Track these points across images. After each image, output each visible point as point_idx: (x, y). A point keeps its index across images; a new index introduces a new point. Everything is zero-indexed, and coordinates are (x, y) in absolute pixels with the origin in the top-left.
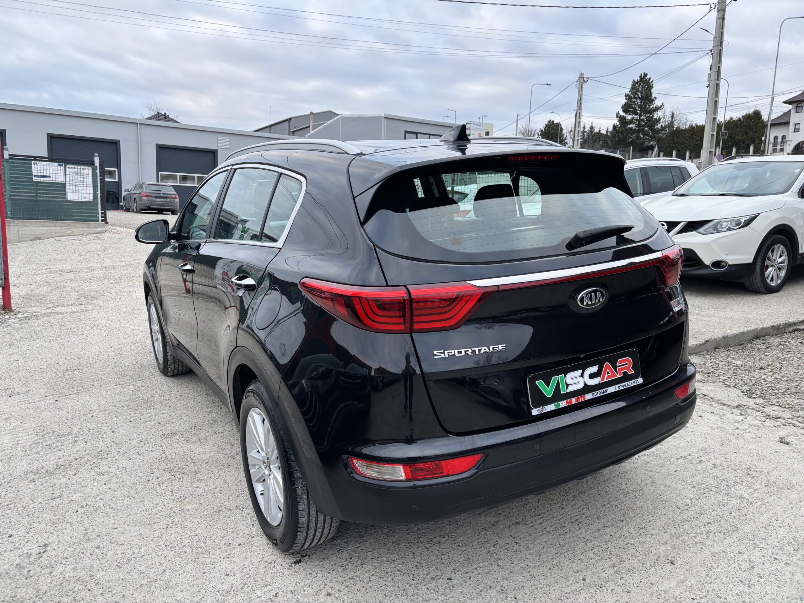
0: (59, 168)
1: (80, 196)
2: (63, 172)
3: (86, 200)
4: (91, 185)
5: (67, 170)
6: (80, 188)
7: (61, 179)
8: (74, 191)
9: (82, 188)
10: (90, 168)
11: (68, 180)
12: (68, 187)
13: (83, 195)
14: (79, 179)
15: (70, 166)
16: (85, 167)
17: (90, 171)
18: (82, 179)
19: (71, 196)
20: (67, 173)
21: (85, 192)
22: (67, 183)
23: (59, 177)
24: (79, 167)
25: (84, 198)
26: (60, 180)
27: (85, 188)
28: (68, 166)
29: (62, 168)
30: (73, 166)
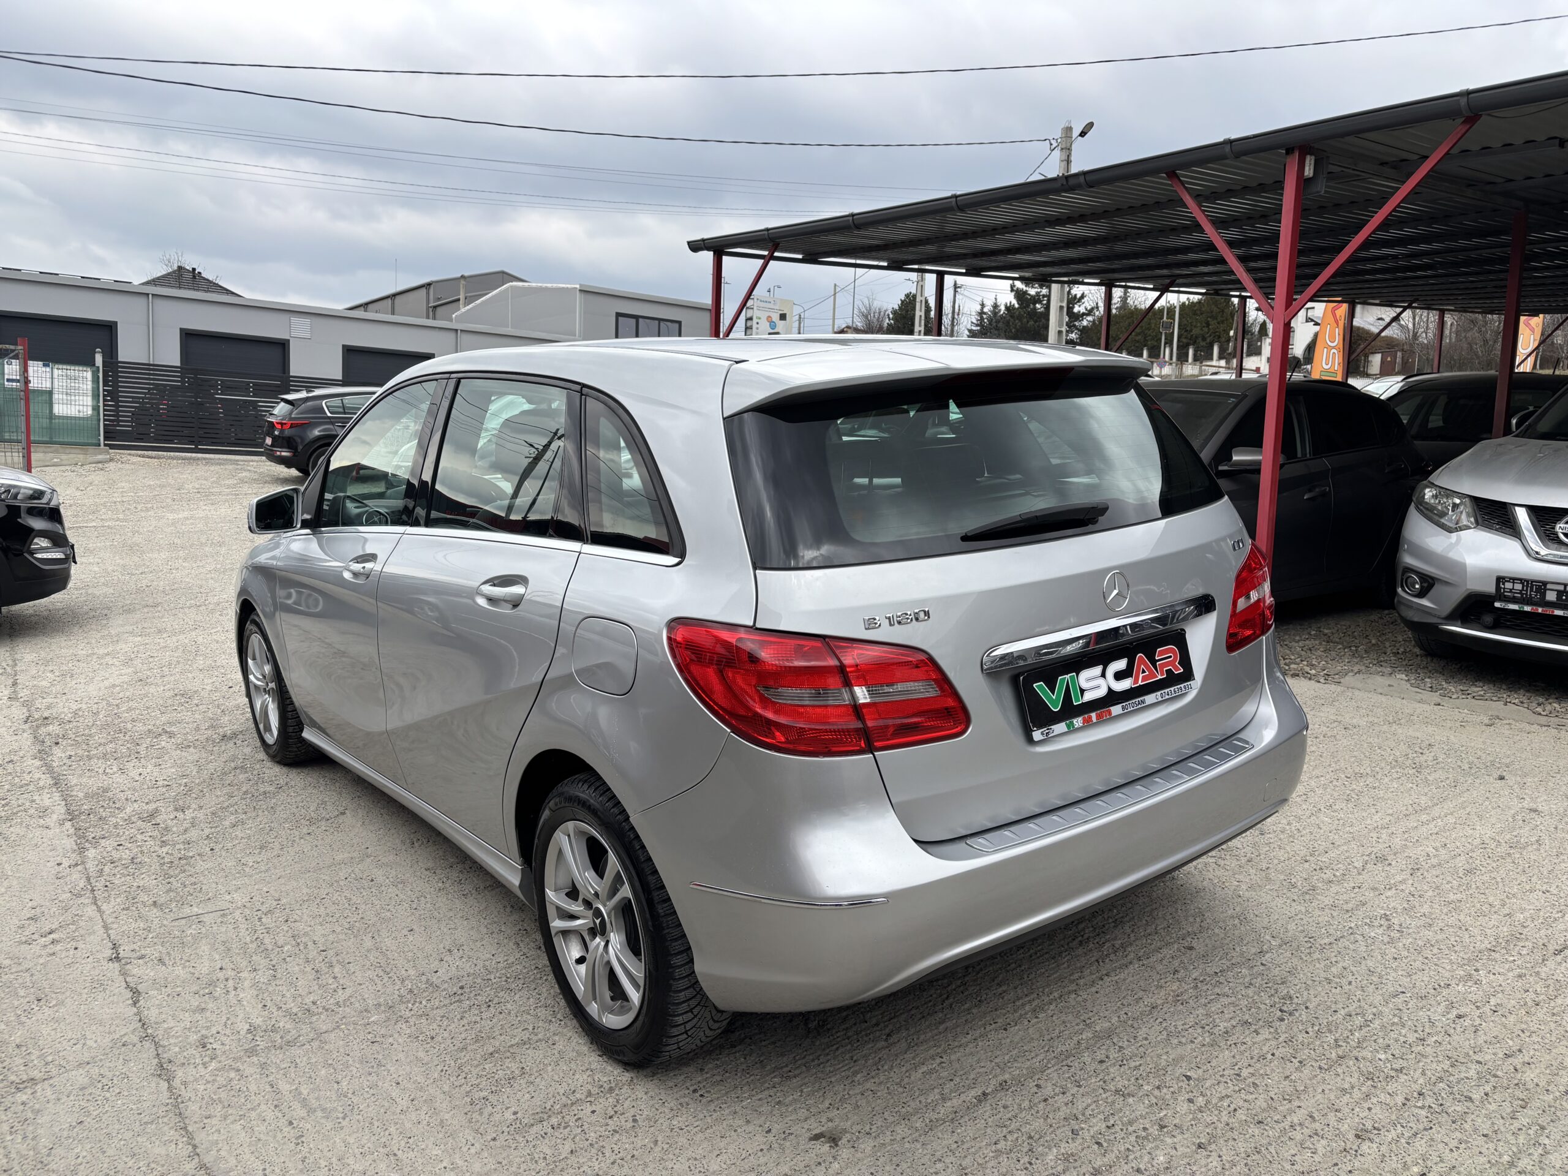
0: (44, 369)
1: (73, 409)
2: (49, 375)
3: (81, 415)
4: (90, 393)
5: (56, 371)
6: (73, 398)
7: (46, 385)
8: (65, 402)
9: (77, 398)
10: (89, 369)
11: (56, 386)
12: (55, 396)
13: (77, 407)
14: (73, 385)
15: (60, 367)
16: (81, 368)
17: (89, 375)
18: (77, 385)
19: (59, 409)
20: (55, 376)
21: (81, 403)
22: (55, 391)
23: (44, 382)
24: (73, 368)
25: (79, 412)
26: (44, 386)
27: (81, 398)
28: (56, 366)
29: (48, 369)
30: (65, 367)
